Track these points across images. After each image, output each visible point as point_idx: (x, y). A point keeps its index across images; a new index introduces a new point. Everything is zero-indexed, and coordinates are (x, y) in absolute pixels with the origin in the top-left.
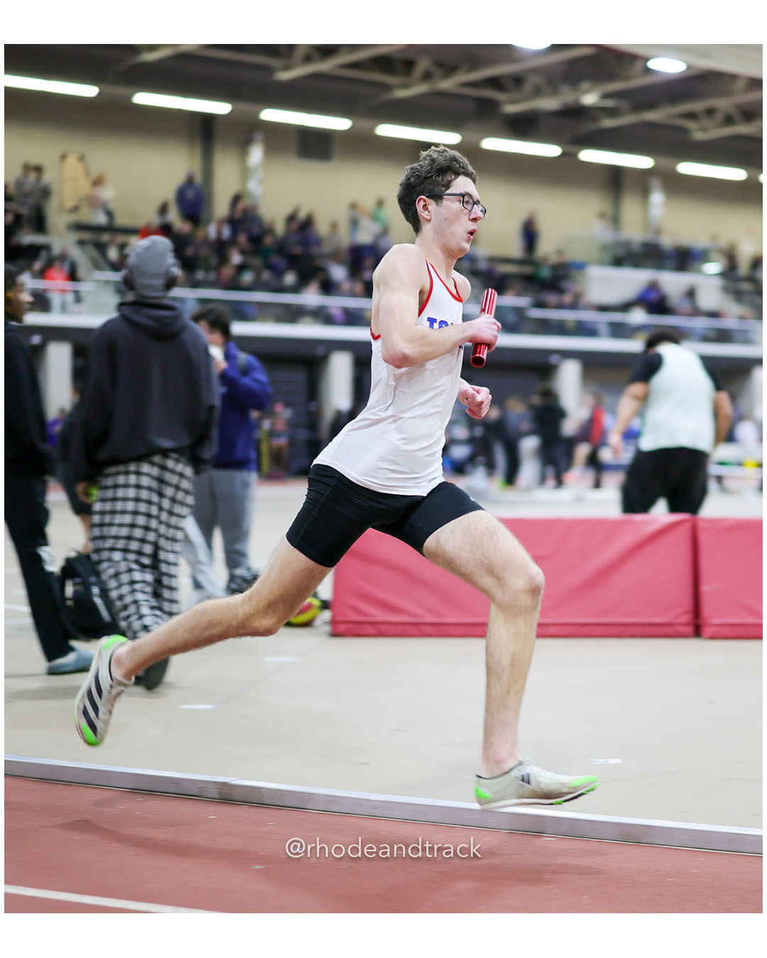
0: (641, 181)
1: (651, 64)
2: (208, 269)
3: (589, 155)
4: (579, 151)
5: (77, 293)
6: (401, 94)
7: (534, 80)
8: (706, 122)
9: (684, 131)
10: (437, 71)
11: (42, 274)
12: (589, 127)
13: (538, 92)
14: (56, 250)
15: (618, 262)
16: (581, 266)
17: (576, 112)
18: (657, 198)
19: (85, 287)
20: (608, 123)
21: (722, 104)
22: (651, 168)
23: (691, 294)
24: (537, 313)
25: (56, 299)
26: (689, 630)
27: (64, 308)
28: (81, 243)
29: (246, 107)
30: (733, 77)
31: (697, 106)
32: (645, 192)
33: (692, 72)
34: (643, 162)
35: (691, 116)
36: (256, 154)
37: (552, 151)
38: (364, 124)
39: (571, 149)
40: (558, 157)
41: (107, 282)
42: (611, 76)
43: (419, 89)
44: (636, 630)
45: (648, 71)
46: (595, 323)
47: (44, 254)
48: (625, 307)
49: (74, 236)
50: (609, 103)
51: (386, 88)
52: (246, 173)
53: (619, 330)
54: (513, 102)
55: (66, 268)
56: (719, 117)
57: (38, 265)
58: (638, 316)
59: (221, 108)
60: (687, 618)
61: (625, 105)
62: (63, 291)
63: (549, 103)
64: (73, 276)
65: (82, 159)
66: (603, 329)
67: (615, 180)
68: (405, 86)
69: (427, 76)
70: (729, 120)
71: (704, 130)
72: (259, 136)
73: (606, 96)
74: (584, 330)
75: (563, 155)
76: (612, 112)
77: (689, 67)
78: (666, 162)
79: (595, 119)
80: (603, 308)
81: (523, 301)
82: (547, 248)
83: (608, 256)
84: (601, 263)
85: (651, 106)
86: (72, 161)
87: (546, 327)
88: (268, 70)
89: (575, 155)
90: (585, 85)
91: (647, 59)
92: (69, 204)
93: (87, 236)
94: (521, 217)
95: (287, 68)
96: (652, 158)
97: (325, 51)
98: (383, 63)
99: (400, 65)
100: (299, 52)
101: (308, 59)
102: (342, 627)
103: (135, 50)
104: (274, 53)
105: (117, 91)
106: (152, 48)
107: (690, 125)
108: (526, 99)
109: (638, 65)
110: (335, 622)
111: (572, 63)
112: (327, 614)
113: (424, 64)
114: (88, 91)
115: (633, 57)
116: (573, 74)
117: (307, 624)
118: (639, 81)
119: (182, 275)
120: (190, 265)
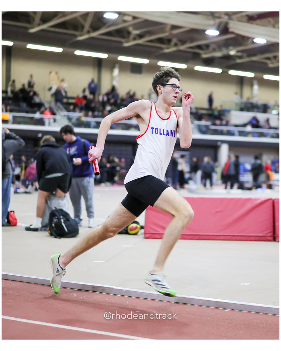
0: (250, 82)
1: (255, 40)
2: (99, 111)
3: (232, 72)
4: (229, 71)
5: (54, 119)
6: (167, 51)
7: (213, 46)
8: (273, 61)
9: (266, 64)
10: (179, 43)
12: (232, 62)
13: (214, 50)
15: (242, 110)
16: (229, 111)
17: (227, 57)
18: (256, 87)
20: (239, 61)
22: (253, 77)
23: (268, 121)
24: (213, 127)
25: (47, 122)
26: (272, 238)
27: (49, 124)
29: (113, 56)
31: (270, 55)
32: (252, 85)
33: (269, 43)
34: (251, 75)
35: (268, 58)
36: (116, 72)
37: (219, 71)
38: (154, 61)
39: (225, 70)
40: (221, 73)
41: (65, 116)
42: (240, 44)
43: (173, 49)
44: (253, 238)
45: (253, 43)
46: (234, 131)
48: (245, 125)
50: (239, 54)
51: (161, 49)
52: (112, 78)
53: (242, 134)
54: (205, 54)
56: (278, 59)
58: (249, 129)
59: (104, 56)
60: (271, 234)
61: (245, 55)
62: (49, 119)
63: (218, 54)
64: (53, 113)
65: (57, 73)
66: (237, 133)
67: (241, 81)
68: (168, 48)
69: (176, 45)
71: (273, 63)
72: (117, 65)
73: (238, 52)
74: (230, 133)
75: (223, 72)
76: (240, 57)
77: (267, 41)
78: (259, 75)
79: (235, 60)
80: (236, 126)
81: (208, 123)
82: (217, 104)
83: (238, 108)
84: (236, 110)
85: (254, 55)
86: (53, 74)
87: (216, 132)
88: (121, 43)
89: (227, 72)
90: (231, 48)
91: (253, 39)
94: (208, 93)
95: (127, 42)
96: (254, 73)
97: (141, 36)
98: (161, 40)
99: (167, 41)
100: (132, 37)
101: (134, 39)
102: (148, 235)
103: (76, 36)
104: (123, 37)
105: (69, 50)
106: (81, 35)
107: (268, 62)
108: (210, 53)
109: (250, 41)
110: (145, 233)
111: (227, 40)
112: (143, 231)
113: (174, 40)
114: (59, 50)
115: (248, 38)
116: (227, 44)
117: (136, 234)
118: (250, 46)
119: (90, 113)
120: (93, 110)
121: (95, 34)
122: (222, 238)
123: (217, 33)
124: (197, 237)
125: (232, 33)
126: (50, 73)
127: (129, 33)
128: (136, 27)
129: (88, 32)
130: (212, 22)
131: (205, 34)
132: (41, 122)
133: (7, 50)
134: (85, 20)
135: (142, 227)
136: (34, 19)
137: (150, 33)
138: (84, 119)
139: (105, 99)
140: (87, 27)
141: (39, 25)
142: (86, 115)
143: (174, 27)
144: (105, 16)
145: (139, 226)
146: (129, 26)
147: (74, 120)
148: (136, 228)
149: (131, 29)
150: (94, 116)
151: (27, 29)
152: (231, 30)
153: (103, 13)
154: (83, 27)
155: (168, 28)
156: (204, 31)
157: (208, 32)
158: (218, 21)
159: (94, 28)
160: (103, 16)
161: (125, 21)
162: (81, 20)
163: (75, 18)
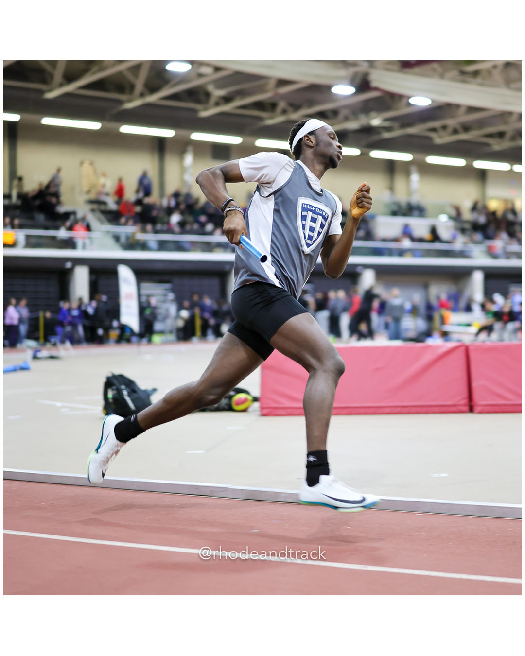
0: (406, 168)
1: (411, 101)
2: (163, 223)
3: (375, 154)
4: (370, 151)
5: (90, 238)
6: (270, 122)
7: (344, 112)
8: (442, 133)
9: (429, 139)
10: (290, 109)
11: (70, 229)
12: (375, 138)
13: (346, 119)
14: (80, 215)
15: (394, 213)
16: (373, 217)
17: (368, 130)
18: (415, 177)
19: (94, 234)
20: (386, 135)
21: (451, 122)
22: (410, 161)
25: (79, 243)
27: (84, 247)
28: (93, 211)
29: (183, 132)
30: (458, 106)
31: (436, 124)
32: (408, 174)
33: (436, 105)
34: (406, 157)
35: (434, 130)
36: (189, 159)
37: (356, 152)
38: (249, 139)
39: (366, 150)
40: (359, 156)
41: (108, 232)
42: (388, 108)
43: (279, 119)
45: (409, 105)
47: (72, 217)
49: (89, 207)
50: (387, 124)
51: (261, 119)
52: (183, 170)
55: (85, 224)
56: (450, 130)
57: (68, 223)
58: (406, 244)
59: (168, 133)
61: (396, 125)
62: (83, 238)
63: (353, 125)
64: (88, 228)
65: (92, 164)
67: (391, 168)
68: (272, 118)
69: (284, 112)
70: (455, 132)
71: (440, 137)
72: (190, 148)
73: (385, 120)
75: (361, 154)
76: (388, 129)
77: (433, 101)
78: (419, 157)
79: (379, 133)
83: (388, 210)
84: (384, 214)
85: (411, 124)
86: (86, 165)
88: (195, 111)
89: (368, 154)
90: (373, 114)
91: (409, 97)
92: (85, 189)
93: (95, 206)
95: (206, 109)
96: (412, 154)
97: (227, 99)
98: (259, 105)
99: (269, 106)
100: (213, 100)
101: (217, 104)
102: (266, 411)
103: (121, 102)
104: (198, 101)
105: (111, 125)
106: (130, 101)
107: (433, 135)
108: (340, 122)
109: (404, 101)
110: (262, 408)
111: (367, 101)
112: (256, 405)
113: (282, 105)
114: (95, 126)
115: (401, 97)
116: (367, 108)
117: (245, 410)
118: (404, 111)
119: (149, 227)
120: (153, 221)
121: (153, 98)
122: (387, 410)
123: (351, 90)
124: (346, 411)
125: (376, 89)
126: (82, 163)
127: (208, 95)
128: (220, 83)
129: (142, 95)
130: (343, 73)
131: (332, 92)
132: (70, 244)
133: (10, 129)
134: (136, 76)
135: (255, 399)
136: (52, 76)
137: (241, 93)
138: (140, 236)
139: (173, 203)
140: (139, 86)
141: (61, 85)
142: (144, 231)
143: (282, 82)
144: (169, 67)
145: (250, 398)
146: (208, 83)
147: (123, 239)
148: (245, 400)
149: (211, 88)
150: (156, 232)
151: (42, 92)
152: (374, 84)
153: (165, 62)
154: (132, 87)
155: (272, 84)
156: (329, 88)
157: (335, 90)
158: (352, 70)
159: (152, 88)
160: (165, 67)
161: (201, 75)
162: (130, 76)
163: (120, 73)
